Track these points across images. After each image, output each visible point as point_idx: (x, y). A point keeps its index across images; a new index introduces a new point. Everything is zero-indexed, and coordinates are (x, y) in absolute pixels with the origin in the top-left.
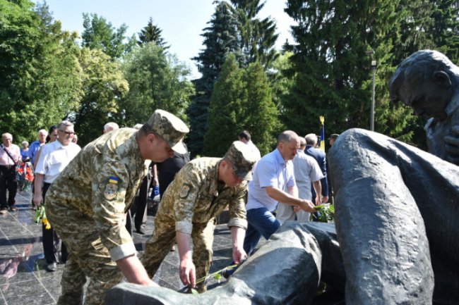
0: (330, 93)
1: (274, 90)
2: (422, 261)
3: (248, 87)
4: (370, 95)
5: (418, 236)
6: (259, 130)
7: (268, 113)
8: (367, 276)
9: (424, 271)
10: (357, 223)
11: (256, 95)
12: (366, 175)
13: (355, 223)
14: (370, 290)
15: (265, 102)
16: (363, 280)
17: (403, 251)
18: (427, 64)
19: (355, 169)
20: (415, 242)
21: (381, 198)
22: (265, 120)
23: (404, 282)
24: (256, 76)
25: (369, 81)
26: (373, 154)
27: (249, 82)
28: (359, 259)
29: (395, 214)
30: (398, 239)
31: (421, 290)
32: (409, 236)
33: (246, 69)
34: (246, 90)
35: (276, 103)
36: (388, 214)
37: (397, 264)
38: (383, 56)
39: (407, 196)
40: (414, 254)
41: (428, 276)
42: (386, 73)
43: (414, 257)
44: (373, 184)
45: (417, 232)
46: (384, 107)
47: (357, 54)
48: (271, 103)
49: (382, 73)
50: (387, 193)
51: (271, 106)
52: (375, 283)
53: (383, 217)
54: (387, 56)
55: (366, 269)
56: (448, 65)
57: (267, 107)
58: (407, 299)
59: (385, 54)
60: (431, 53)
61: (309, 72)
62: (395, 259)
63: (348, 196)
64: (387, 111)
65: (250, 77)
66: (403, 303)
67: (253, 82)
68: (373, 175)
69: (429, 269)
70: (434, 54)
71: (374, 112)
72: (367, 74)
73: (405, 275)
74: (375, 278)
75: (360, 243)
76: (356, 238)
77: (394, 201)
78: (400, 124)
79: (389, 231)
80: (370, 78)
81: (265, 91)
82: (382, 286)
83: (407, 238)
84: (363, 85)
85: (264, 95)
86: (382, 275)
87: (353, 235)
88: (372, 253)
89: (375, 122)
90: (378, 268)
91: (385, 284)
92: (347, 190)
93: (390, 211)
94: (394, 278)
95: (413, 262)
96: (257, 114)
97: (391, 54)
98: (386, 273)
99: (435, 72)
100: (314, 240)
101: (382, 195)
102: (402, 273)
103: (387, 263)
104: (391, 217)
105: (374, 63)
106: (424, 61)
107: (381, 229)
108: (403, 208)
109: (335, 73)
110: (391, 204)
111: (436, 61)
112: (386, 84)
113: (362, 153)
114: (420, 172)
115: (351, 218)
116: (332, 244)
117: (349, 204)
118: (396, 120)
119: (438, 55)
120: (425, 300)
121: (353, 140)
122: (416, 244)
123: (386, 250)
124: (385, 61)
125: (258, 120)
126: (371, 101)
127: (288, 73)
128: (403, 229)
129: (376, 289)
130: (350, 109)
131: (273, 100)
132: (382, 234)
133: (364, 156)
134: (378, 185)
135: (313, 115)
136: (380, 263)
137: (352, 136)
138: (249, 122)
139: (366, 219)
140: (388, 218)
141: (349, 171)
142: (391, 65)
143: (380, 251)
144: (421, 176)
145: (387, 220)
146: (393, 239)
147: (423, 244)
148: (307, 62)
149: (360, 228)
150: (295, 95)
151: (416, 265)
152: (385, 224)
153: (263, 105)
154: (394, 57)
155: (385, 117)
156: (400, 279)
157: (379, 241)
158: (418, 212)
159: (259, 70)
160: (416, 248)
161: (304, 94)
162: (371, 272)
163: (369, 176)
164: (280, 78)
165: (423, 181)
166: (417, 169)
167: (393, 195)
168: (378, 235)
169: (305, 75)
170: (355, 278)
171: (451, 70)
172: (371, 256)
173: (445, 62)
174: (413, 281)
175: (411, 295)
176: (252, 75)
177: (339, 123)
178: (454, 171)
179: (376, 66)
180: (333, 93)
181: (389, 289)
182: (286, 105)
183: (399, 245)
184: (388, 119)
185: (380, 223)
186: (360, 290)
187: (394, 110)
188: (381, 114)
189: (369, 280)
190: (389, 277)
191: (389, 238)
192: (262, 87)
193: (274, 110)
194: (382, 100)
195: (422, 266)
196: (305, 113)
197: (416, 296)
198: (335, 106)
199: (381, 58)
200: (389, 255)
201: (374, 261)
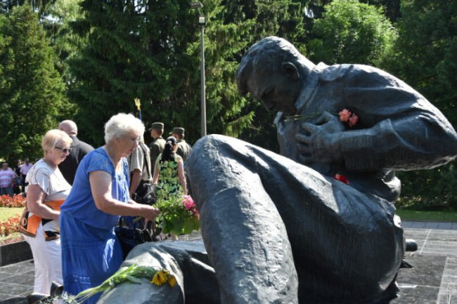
0: (144, 59)
1: (57, 51)
2: (287, 262)
3: (13, 45)
4: (198, 63)
5: (281, 240)
6: (36, 114)
7: (49, 87)
8: (242, 283)
9: (290, 271)
10: (227, 235)
11: (27, 58)
12: (230, 186)
13: (225, 235)
14: (247, 295)
15: (44, 70)
16: (240, 287)
17: (271, 255)
18: (275, 54)
19: (219, 180)
20: (280, 246)
21: (247, 208)
22: (45, 99)
23: (274, 283)
24: (26, 29)
25: (196, 44)
26: (233, 162)
27: (15, 37)
28: (233, 268)
29: (261, 222)
30: (265, 245)
31: (289, 288)
32: (274, 241)
33: (7, 16)
34: (11, 51)
35: (61, 70)
36: (254, 222)
37: (267, 268)
38: (212, 9)
39: (269, 204)
40: (281, 257)
41: (293, 275)
42: (217, 33)
43: (281, 259)
44: (238, 194)
45: (281, 237)
46: (216, 80)
47: (178, 5)
48: (53, 70)
49: (213, 32)
50: (252, 203)
51: (53, 76)
52: (250, 288)
53: (250, 226)
54: (218, 10)
55: (241, 277)
56: (295, 55)
57: (47, 78)
58: (278, 297)
59: (214, 6)
60: (279, 42)
61: (112, 28)
62: (264, 264)
63: (215, 208)
64: (221, 85)
65: (16, 29)
66: (275, 301)
67: (22, 37)
68: (237, 185)
69: (293, 270)
70: (281, 43)
71: (205, 87)
72: (193, 33)
73: (275, 277)
74: (250, 284)
75: (233, 254)
76: (228, 250)
77: (259, 210)
78: (237, 102)
79: (257, 239)
80: (197, 39)
81: (42, 52)
82: (256, 290)
83: (274, 243)
84: (188, 49)
85: (41, 58)
86: (255, 280)
87: (224, 247)
88: (244, 261)
89: (207, 100)
90: (251, 274)
91: (259, 287)
92: (213, 203)
93: (256, 220)
94: (265, 281)
95: (280, 264)
96: (32, 88)
97: (223, 7)
98: (258, 278)
99: (283, 63)
100: (174, 261)
101: (247, 205)
102: (272, 275)
103: (259, 269)
104: (258, 225)
105: (202, 19)
106: (272, 50)
107: (250, 238)
108: (267, 216)
109: (149, 31)
110: (257, 213)
111: (283, 51)
112: (218, 47)
113: (223, 163)
114: (278, 178)
115: (221, 231)
116: (193, 263)
117: (217, 217)
118: (232, 97)
119: (285, 44)
120: (292, 297)
121: (213, 148)
122: (281, 248)
123: (257, 257)
124: (215, 17)
125: (33, 98)
126: (200, 72)
127: (79, 27)
128: (269, 235)
129: (252, 294)
130: (173, 82)
131: (56, 67)
132: (251, 242)
133: (226, 166)
134: (243, 195)
135: (120, 91)
136: (252, 270)
137: (210, 144)
138: (18, 101)
139: (235, 230)
140: (255, 226)
141: (212, 182)
142: (223, 22)
143: (251, 258)
144: (278, 181)
145: (254, 228)
146: (261, 246)
147: (287, 247)
148: (109, 12)
149: (230, 239)
150: (93, 62)
151: (283, 267)
152: (253, 232)
153: (41, 75)
154: (226, 11)
155: (218, 94)
156: (271, 281)
157: (249, 249)
158: (280, 218)
159: (31, 18)
160: (281, 252)
161: (106, 60)
162: (246, 279)
163: (233, 186)
164: (64, 32)
165: (280, 186)
166: (275, 175)
167: (257, 203)
168: (247, 244)
169: (106, 31)
170: (232, 287)
171: (298, 61)
172: (244, 265)
173: (293, 53)
174: (281, 281)
175: (281, 293)
176: (18, 25)
177: (158, 102)
178: (307, 174)
179: (204, 24)
180: (148, 60)
181: (263, 291)
182: (80, 76)
183: (267, 251)
184: (223, 95)
185: (248, 232)
186: (238, 297)
187: (230, 83)
188: (213, 89)
189: (244, 287)
190: (261, 280)
191: (257, 245)
192: (38, 46)
193: (59, 83)
194: (214, 70)
195: (287, 266)
196: (108, 88)
197: (285, 294)
198: (150, 77)
199: (210, 12)
200: (259, 260)
201: (247, 269)
